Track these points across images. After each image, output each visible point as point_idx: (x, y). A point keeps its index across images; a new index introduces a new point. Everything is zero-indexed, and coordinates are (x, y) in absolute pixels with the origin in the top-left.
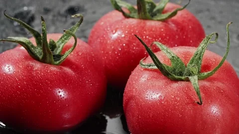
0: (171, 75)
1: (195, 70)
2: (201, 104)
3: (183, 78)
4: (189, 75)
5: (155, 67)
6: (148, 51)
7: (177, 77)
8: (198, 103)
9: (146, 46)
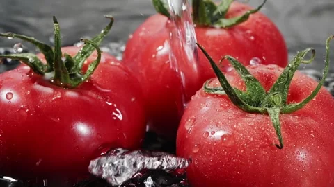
0: (243, 104)
1: (278, 99)
2: (282, 147)
3: (260, 109)
4: (269, 107)
5: (223, 92)
6: (214, 68)
7: (252, 108)
8: (277, 146)
9: (211, 60)
